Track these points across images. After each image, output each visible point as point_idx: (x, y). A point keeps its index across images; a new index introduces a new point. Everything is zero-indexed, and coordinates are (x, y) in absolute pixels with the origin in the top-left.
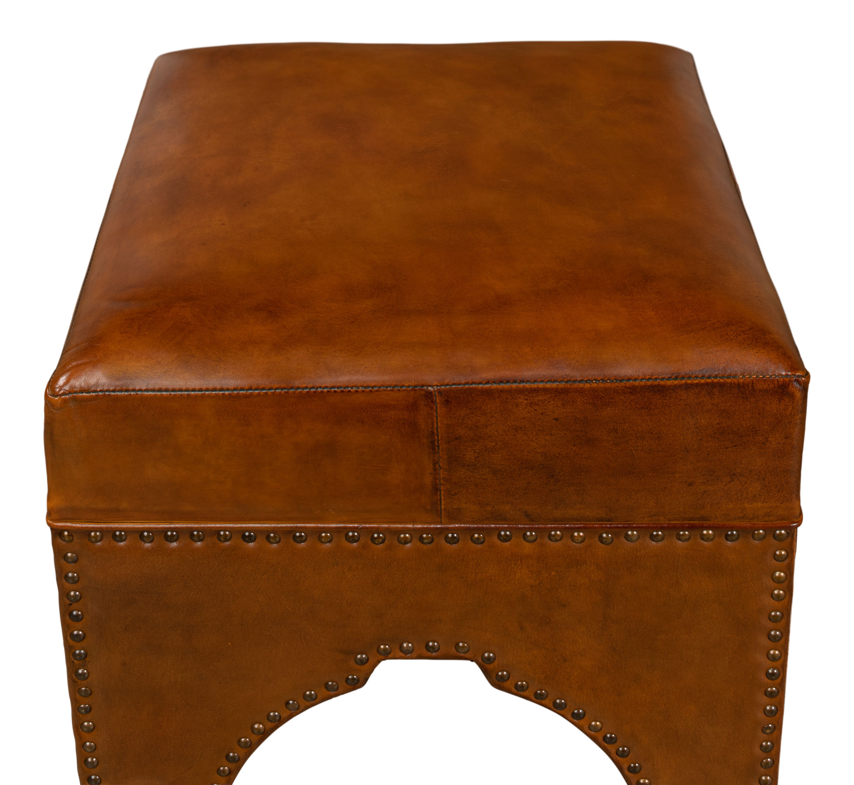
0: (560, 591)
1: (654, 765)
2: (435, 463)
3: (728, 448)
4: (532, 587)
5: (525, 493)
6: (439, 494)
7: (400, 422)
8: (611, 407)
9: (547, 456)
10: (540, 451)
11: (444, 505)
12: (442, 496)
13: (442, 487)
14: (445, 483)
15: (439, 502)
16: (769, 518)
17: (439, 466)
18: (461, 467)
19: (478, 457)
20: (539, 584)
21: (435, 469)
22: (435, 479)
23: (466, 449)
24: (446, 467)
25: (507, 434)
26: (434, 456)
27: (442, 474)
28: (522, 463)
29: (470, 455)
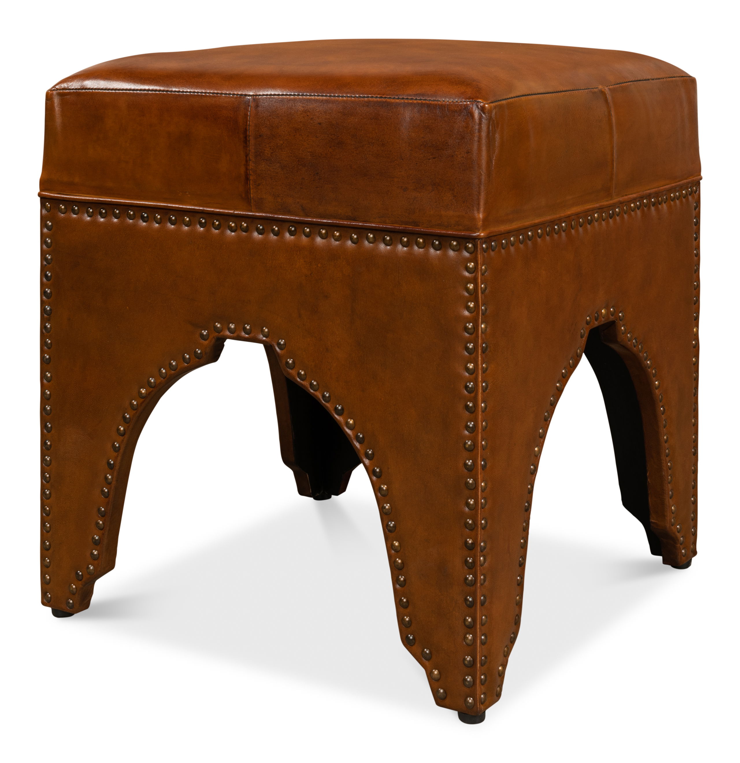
0: (323, 282)
1: (388, 468)
2: (247, 155)
3: (429, 159)
4: (306, 277)
5: (301, 188)
6: (249, 183)
7: (228, 119)
8: (354, 116)
9: (314, 155)
10: (310, 151)
11: (252, 194)
12: (251, 185)
13: (251, 177)
14: (253, 174)
15: (249, 190)
16: (459, 227)
17: (249, 158)
18: (262, 161)
19: (273, 153)
20: (311, 274)
21: (247, 161)
22: (247, 169)
23: (265, 145)
24: (254, 160)
25: (290, 135)
26: (246, 150)
27: (251, 165)
28: (298, 161)
29: (267, 150)
